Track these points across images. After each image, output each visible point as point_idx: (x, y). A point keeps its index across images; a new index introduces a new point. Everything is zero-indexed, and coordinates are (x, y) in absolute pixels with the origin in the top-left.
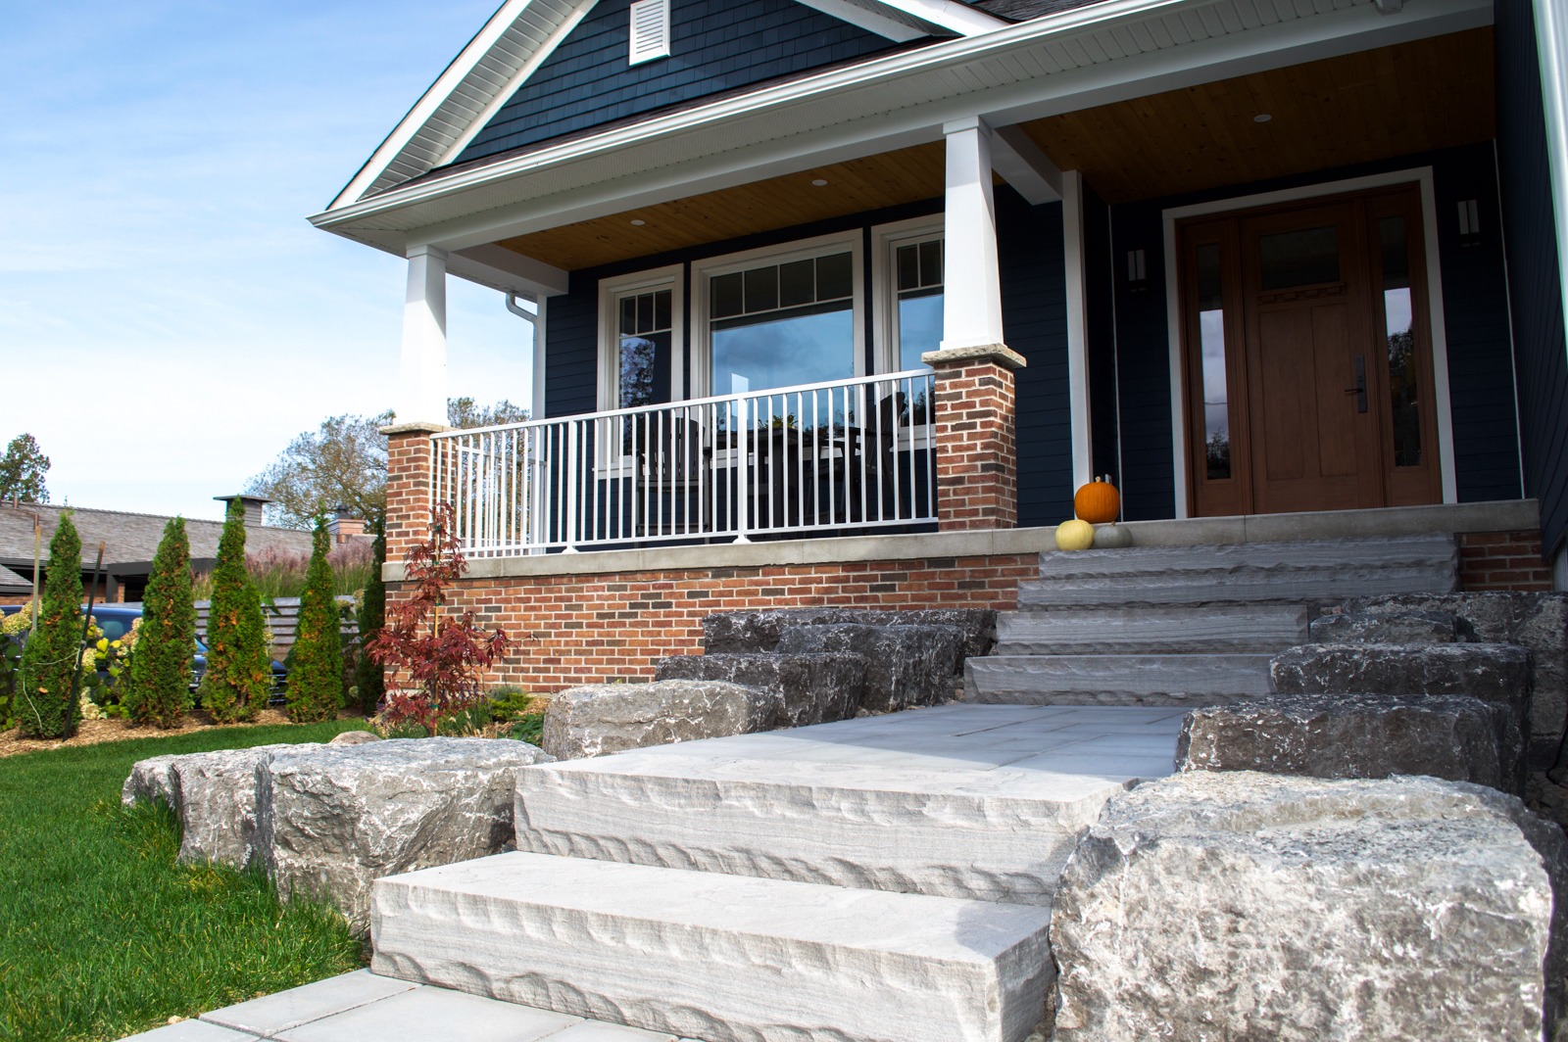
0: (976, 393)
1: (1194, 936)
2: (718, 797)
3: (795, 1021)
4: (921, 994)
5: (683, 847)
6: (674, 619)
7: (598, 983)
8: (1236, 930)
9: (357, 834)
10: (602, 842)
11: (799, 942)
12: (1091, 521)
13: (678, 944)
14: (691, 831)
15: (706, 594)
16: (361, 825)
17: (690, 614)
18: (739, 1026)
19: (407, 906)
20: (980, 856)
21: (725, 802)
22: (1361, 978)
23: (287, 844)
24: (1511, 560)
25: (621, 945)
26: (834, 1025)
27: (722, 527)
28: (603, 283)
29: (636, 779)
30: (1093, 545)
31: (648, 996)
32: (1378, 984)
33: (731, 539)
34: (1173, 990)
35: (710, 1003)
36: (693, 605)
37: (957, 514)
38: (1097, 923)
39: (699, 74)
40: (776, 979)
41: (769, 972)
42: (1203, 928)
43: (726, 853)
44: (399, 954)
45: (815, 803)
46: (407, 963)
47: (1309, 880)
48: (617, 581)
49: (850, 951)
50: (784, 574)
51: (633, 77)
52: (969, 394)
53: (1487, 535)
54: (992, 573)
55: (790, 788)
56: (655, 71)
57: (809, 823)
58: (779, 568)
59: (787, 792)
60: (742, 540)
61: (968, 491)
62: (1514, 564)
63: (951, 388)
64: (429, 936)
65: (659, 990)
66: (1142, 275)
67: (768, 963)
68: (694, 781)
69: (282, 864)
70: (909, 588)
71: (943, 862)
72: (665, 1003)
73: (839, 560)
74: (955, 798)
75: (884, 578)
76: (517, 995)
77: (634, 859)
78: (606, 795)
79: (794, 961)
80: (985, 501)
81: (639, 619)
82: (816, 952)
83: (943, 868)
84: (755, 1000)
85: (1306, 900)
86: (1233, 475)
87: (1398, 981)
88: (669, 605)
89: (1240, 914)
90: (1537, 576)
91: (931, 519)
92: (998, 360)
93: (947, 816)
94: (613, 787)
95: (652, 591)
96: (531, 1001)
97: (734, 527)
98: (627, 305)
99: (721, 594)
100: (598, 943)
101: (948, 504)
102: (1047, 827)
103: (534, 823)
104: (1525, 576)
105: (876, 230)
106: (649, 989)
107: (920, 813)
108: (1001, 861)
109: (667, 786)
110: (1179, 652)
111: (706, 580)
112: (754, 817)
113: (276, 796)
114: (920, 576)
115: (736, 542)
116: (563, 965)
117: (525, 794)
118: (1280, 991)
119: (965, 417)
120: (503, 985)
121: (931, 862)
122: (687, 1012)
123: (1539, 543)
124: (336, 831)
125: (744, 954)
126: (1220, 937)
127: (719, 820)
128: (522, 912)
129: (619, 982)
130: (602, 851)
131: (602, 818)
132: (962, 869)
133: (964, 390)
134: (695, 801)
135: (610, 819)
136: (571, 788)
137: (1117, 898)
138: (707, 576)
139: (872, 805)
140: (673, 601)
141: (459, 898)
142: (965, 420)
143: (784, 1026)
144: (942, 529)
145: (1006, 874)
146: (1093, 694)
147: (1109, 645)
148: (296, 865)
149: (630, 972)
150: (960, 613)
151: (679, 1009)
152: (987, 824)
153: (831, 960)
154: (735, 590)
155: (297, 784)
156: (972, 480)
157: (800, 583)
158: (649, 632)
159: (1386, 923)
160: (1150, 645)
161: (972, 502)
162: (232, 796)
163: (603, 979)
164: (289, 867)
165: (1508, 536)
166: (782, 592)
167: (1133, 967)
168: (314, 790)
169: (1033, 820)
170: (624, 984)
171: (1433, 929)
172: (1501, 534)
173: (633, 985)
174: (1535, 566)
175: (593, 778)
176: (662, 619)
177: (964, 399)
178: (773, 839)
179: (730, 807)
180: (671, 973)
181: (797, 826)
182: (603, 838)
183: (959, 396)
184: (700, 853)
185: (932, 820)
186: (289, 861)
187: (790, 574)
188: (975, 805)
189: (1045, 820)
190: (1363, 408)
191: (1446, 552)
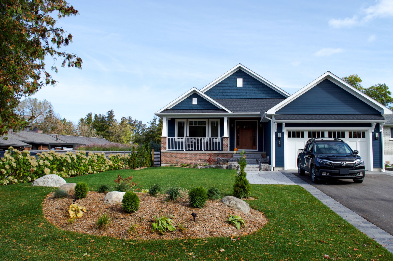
12: (236, 151)
28: (176, 120)
30: (236, 153)
39: (200, 107)
51: (193, 106)
53: (263, 154)
54: (228, 155)
56: (195, 105)
58: (208, 153)
60: (204, 151)
61: (226, 148)
75: (218, 155)
86: (239, 145)
95: (195, 155)
98: (179, 122)
101: (224, 149)
105: (209, 119)
123: (266, 155)
144: (223, 151)
166: (209, 155)
190: (251, 140)
191: (261, 155)
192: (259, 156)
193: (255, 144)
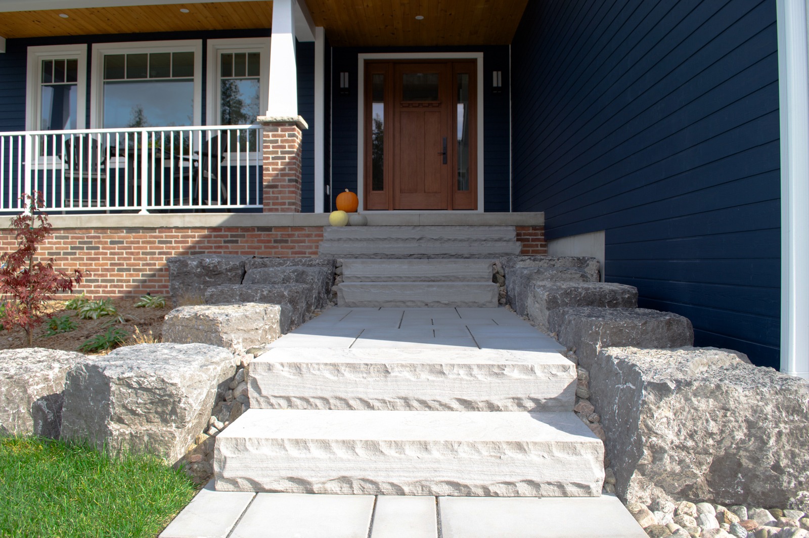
0: (287, 141)
1: (707, 421)
2: (387, 372)
3: (508, 479)
4: (574, 458)
5: (366, 399)
6: (101, 256)
7: (389, 476)
8: (726, 416)
9: (178, 411)
10: (311, 400)
11: (507, 442)
12: (347, 211)
13: (438, 451)
14: (372, 390)
15: (122, 243)
16: (182, 405)
17: (111, 254)
18: (476, 486)
19: (247, 450)
20: (533, 391)
21: (392, 374)
22: (777, 430)
23: (120, 421)
24: (532, 239)
25: (403, 456)
26: (529, 478)
27: (131, 203)
28: (30, 49)
29: (335, 365)
30: (348, 225)
31: (421, 479)
32: (784, 431)
33: (137, 211)
34: (696, 442)
35: (459, 478)
36: (114, 248)
37: (274, 204)
38: (661, 418)
40: (498, 461)
41: (493, 458)
42: (711, 416)
43: (392, 400)
44: (240, 478)
45: (445, 372)
46: (245, 482)
47: (758, 394)
48: (62, 233)
49: (535, 443)
50: (172, 232)
52: (282, 141)
54: (293, 235)
55: (429, 365)
57: (443, 382)
58: (169, 229)
59: (428, 367)
60: (144, 212)
61: (280, 192)
62: (533, 240)
63: (273, 137)
64: (265, 465)
65: (428, 475)
66: (347, 86)
67: (492, 454)
68: (371, 365)
69: (115, 433)
70: (247, 242)
71: (514, 396)
72: (431, 481)
73: (206, 226)
74: (518, 366)
75: (232, 236)
76: (329, 489)
77: (332, 407)
78: (315, 375)
79: (506, 452)
80: (289, 198)
81: (77, 256)
82: (519, 447)
83: (513, 399)
84: (486, 473)
85: (756, 402)
86: (384, 189)
87: (791, 429)
88: (98, 248)
89: (728, 410)
90: (542, 246)
91: (257, 206)
92: (297, 124)
93: (516, 374)
94: (319, 369)
95: (86, 240)
96: (339, 492)
97: (139, 204)
98: (47, 65)
99: (132, 242)
100: (388, 456)
101: (269, 198)
102: (565, 376)
103: (264, 393)
104: (537, 246)
105: (210, 42)
106: (420, 476)
107: (503, 373)
108: (543, 393)
109: (354, 368)
110: (434, 281)
111: (122, 234)
112: (410, 381)
113: (114, 392)
114: (252, 236)
115: (140, 213)
116: (365, 470)
117: (257, 377)
118: (743, 438)
119: (279, 153)
120: (321, 486)
121: (508, 396)
122: (443, 484)
123: (543, 231)
124: (159, 410)
125: (478, 452)
126: (718, 419)
127: (389, 384)
128: (333, 445)
129: (402, 474)
130: (311, 405)
131: (313, 387)
132: (523, 398)
133: (279, 139)
134: (373, 374)
135: (318, 387)
136: (289, 372)
137: (670, 408)
138: (123, 232)
139: (476, 371)
140: (101, 246)
141: (286, 442)
142: (280, 155)
143: (502, 483)
144: (265, 211)
145: (545, 399)
146: (404, 302)
147: (401, 277)
148: (127, 432)
149: (409, 468)
150: (324, 260)
151: (437, 483)
152: (537, 377)
153: (526, 449)
154: (141, 240)
155: (134, 383)
156: (283, 186)
157: (182, 238)
158: (84, 263)
159: (787, 408)
160: (420, 277)
161: (282, 198)
162: (25, 391)
163: (391, 474)
164: (121, 434)
165: (531, 228)
166: (171, 242)
167: (678, 435)
168: (149, 386)
169: (558, 374)
170: (406, 475)
171: (805, 409)
172: (529, 227)
173: (411, 474)
174: (540, 241)
175: (305, 366)
176: (93, 256)
177: (280, 144)
178: (421, 391)
179: (396, 377)
180: (436, 466)
181: (436, 384)
182: (314, 397)
183: (277, 141)
184: (377, 401)
185: (509, 377)
186: (121, 430)
187: (175, 232)
188: (529, 369)
189: (564, 373)
190: (445, 162)
191: (512, 234)
192: (500, 240)
193: (464, 182)
